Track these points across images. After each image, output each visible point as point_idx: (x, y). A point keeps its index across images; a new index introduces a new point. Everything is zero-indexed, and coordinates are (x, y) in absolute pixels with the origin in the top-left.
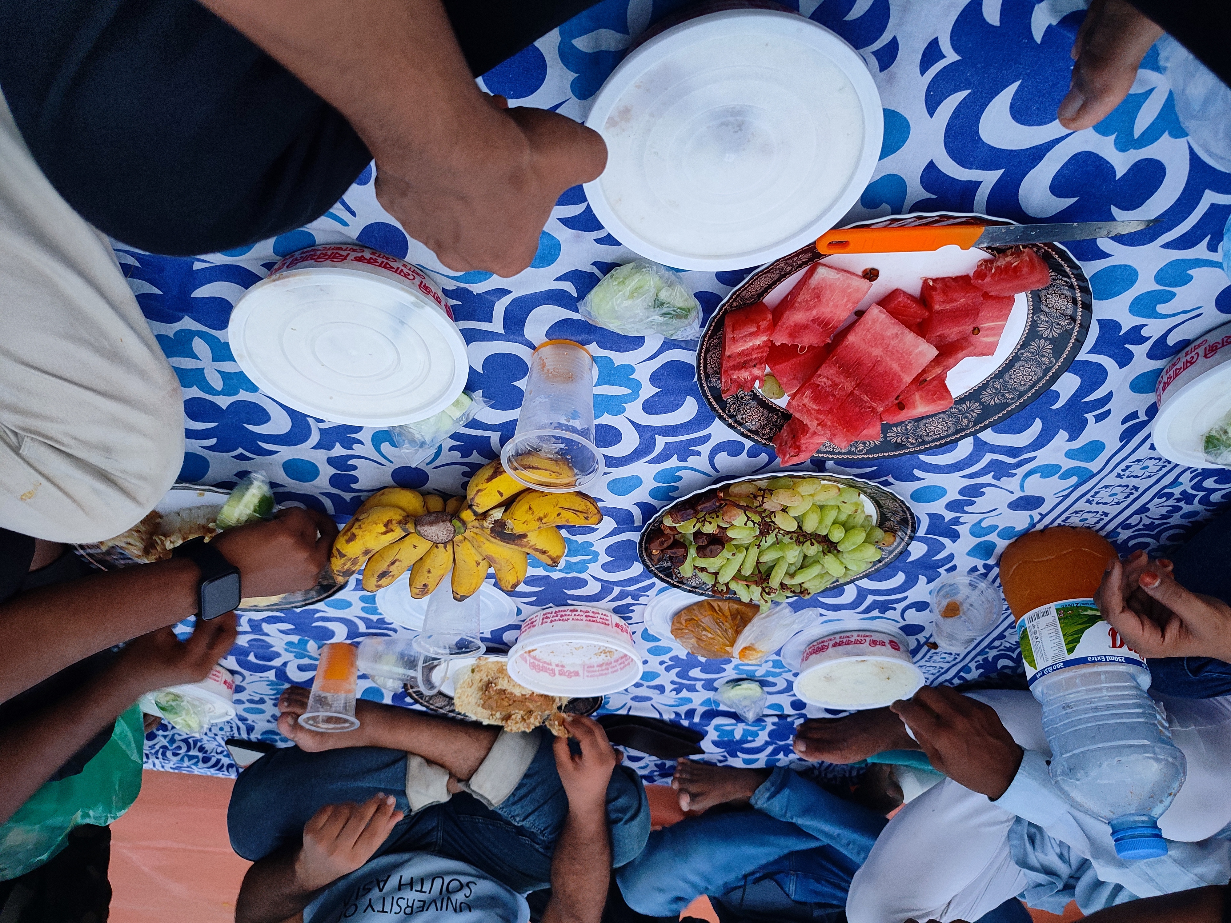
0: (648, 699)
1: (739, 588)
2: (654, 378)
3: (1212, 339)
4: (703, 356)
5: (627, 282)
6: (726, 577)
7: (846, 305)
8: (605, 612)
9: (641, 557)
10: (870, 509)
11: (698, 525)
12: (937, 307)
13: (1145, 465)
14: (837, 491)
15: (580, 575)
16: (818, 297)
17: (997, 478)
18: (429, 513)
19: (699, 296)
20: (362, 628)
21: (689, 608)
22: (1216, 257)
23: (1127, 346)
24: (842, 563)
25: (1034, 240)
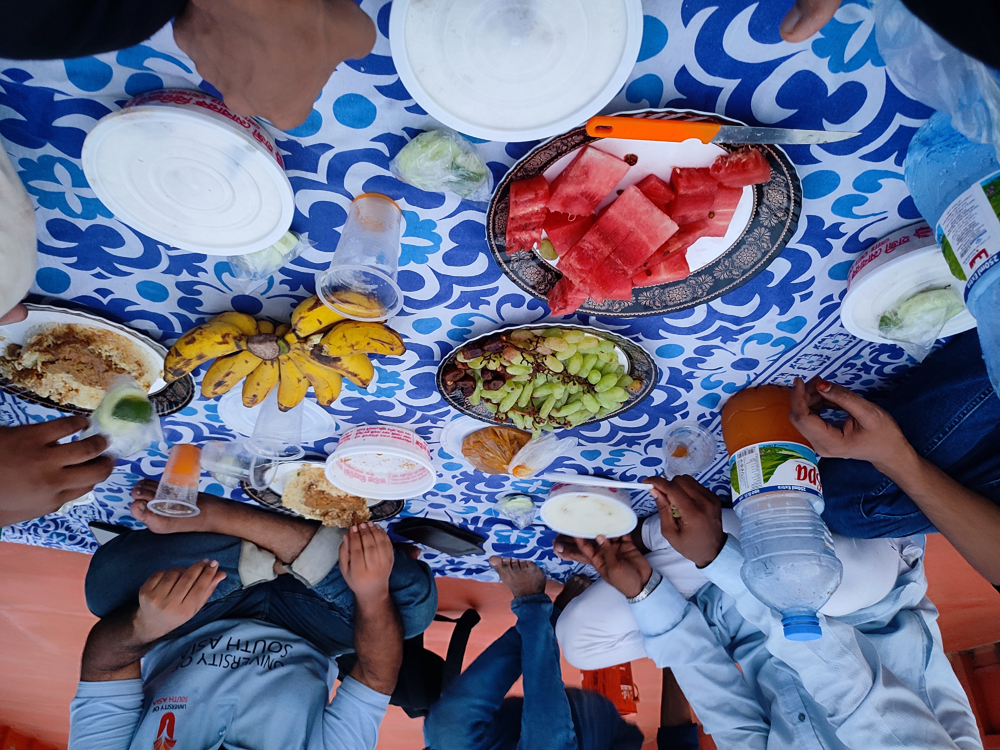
0: (443, 506)
1: (515, 416)
2: (453, 234)
3: (893, 238)
4: (493, 217)
5: (429, 146)
6: (505, 407)
7: (608, 183)
8: (408, 432)
9: (439, 386)
10: (623, 359)
11: (485, 362)
12: (682, 191)
13: (836, 339)
14: (597, 342)
15: (389, 400)
16: (586, 173)
17: (724, 341)
18: (260, 334)
19: (491, 165)
20: (206, 432)
21: (476, 433)
22: (900, 170)
23: (828, 239)
24: (597, 402)
25: (759, 141)
